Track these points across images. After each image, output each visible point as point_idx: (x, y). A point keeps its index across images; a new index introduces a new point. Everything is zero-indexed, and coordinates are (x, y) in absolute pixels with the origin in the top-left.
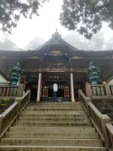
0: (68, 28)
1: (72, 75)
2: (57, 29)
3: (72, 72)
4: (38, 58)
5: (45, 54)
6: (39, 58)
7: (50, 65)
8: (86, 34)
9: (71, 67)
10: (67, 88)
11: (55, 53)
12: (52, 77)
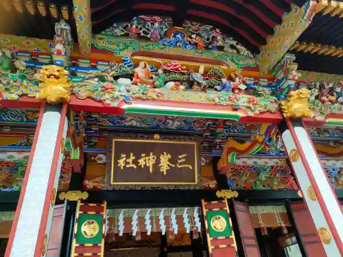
12: (130, 160)
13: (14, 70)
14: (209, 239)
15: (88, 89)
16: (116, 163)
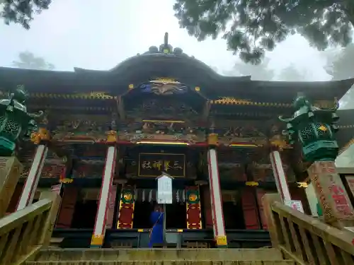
0: (196, 36)
1: (213, 155)
2: (167, 34)
3: (213, 147)
4: (107, 97)
5: (131, 86)
6: (112, 98)
7: (144, 123)
8: (245, 51)
9: (211, 132)
10: (194, 198)
11: (162, 84)
12: (148, 164)
13: (97, 130)
14: (187, 204)
15: (125, 136)
16: (141, 166)
